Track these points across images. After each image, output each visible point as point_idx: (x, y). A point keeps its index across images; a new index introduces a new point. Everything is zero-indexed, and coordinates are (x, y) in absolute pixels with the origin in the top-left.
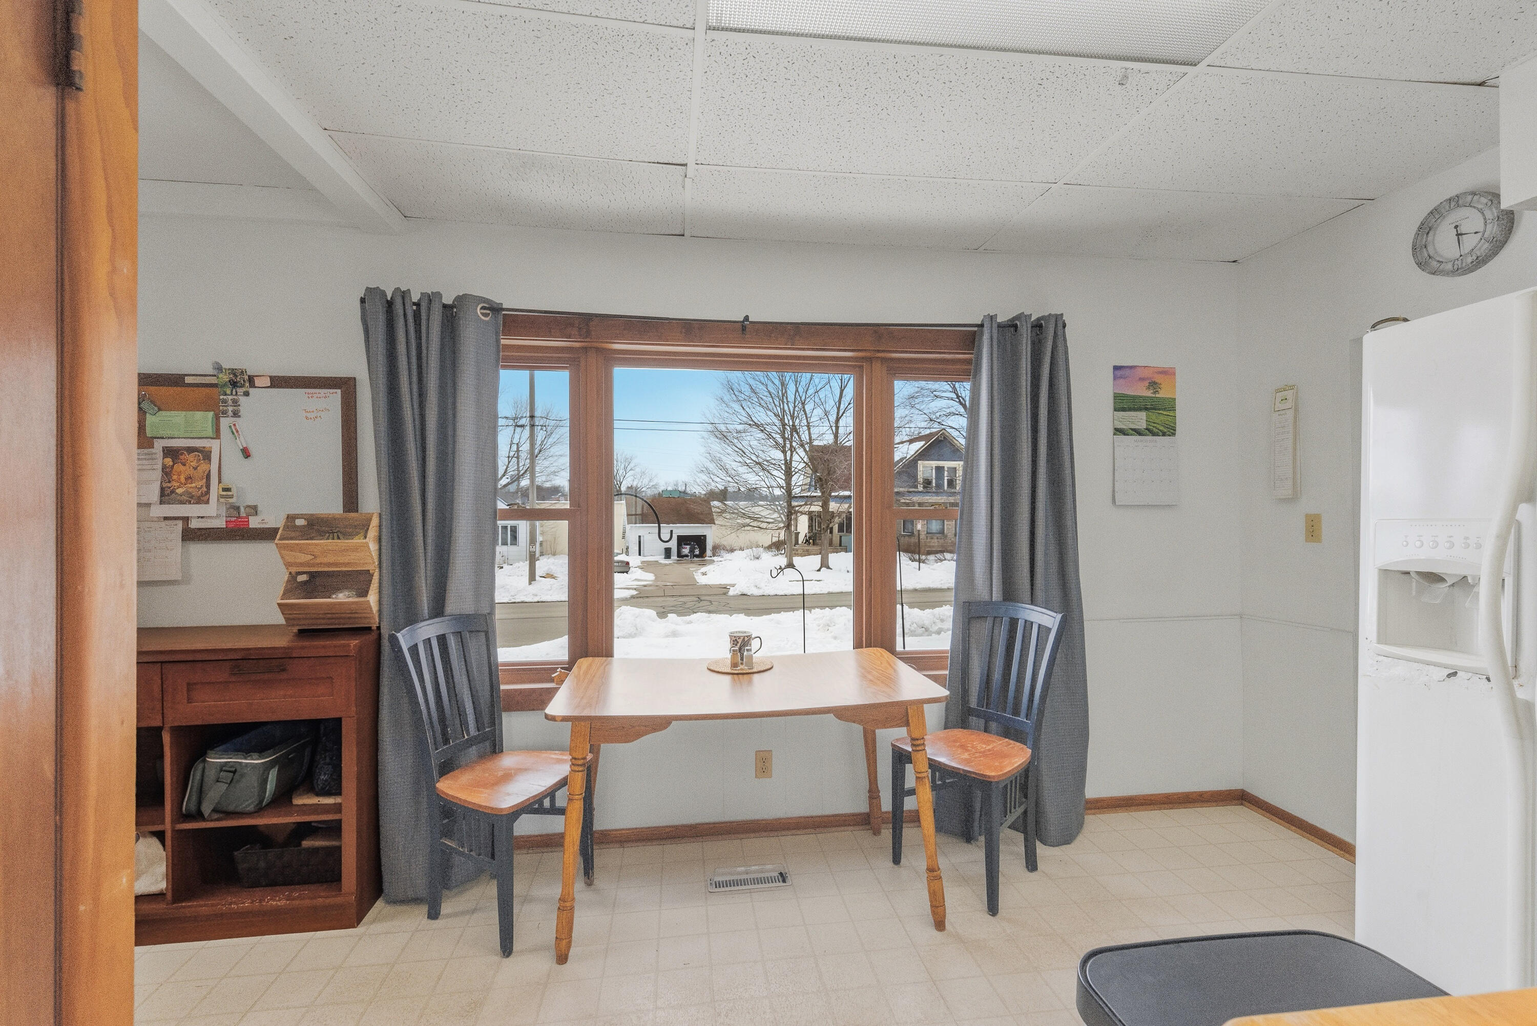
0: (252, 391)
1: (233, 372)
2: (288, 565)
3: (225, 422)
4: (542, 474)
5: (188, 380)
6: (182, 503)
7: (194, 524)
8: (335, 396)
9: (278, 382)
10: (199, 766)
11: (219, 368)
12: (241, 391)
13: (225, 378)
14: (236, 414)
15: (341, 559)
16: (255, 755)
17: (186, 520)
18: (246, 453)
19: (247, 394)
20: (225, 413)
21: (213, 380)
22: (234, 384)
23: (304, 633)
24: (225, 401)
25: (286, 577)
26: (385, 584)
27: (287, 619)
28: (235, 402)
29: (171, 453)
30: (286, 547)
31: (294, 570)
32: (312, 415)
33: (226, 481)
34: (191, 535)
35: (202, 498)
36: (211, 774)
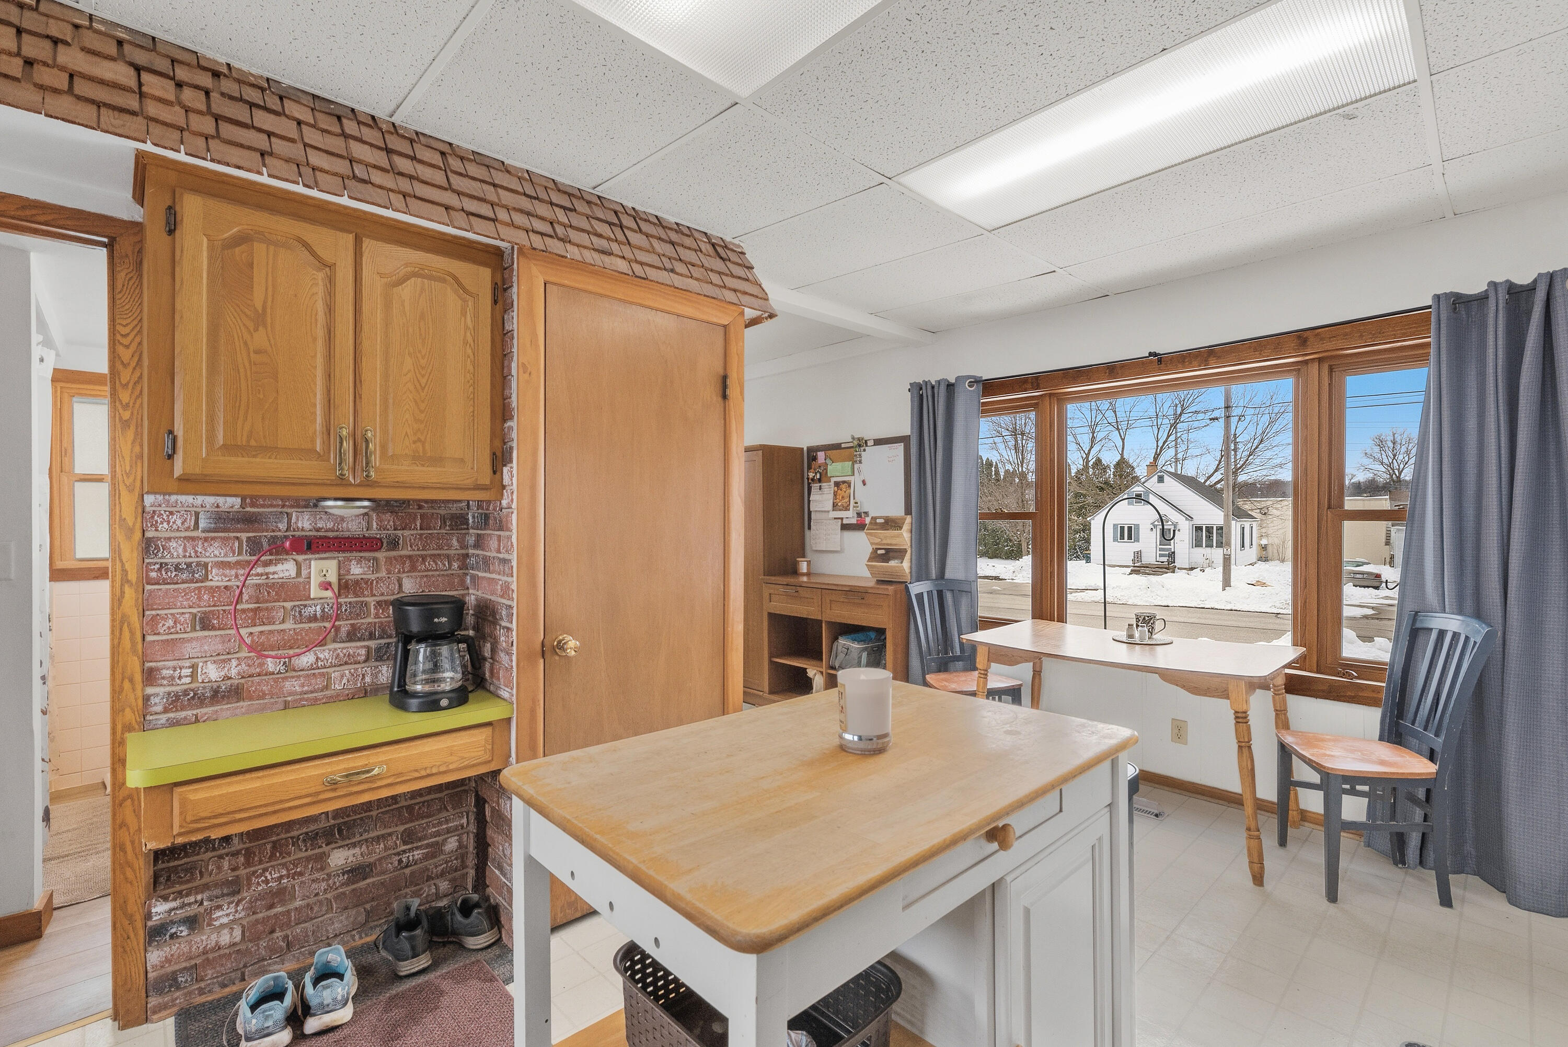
0: (866, 448)
1: (859, 439)
2: (872, 544)
3: (856, 466)
4: (1263, 467)
5: (843, 446)
6: (840, 510)
7: (845, 522)
8: (900, 447)
9: (878, 442)
10: (836, 644)
11: (853, 438)
12: (862, 449)
13: (856, 443)
14: (860, 462)
15: (894, 542)
16: (856, 643)
17: (842, 519)
18: (864, 483)
19: (864, 450)
20: (856, 462)
21: (851, 445)
22: (860, 446)
23: (880, 582)
24: (856, 455)
25: (871, 550)
26: (914, 558)
27: (871, 574)
28: (860, 455)
29: (837, 484)
30: (871, 534)
31: (875, 547)
32: (892, 459)
33: (857, 500)
34: (845, 527)
35: (847, 508)
36: (840, 648)
